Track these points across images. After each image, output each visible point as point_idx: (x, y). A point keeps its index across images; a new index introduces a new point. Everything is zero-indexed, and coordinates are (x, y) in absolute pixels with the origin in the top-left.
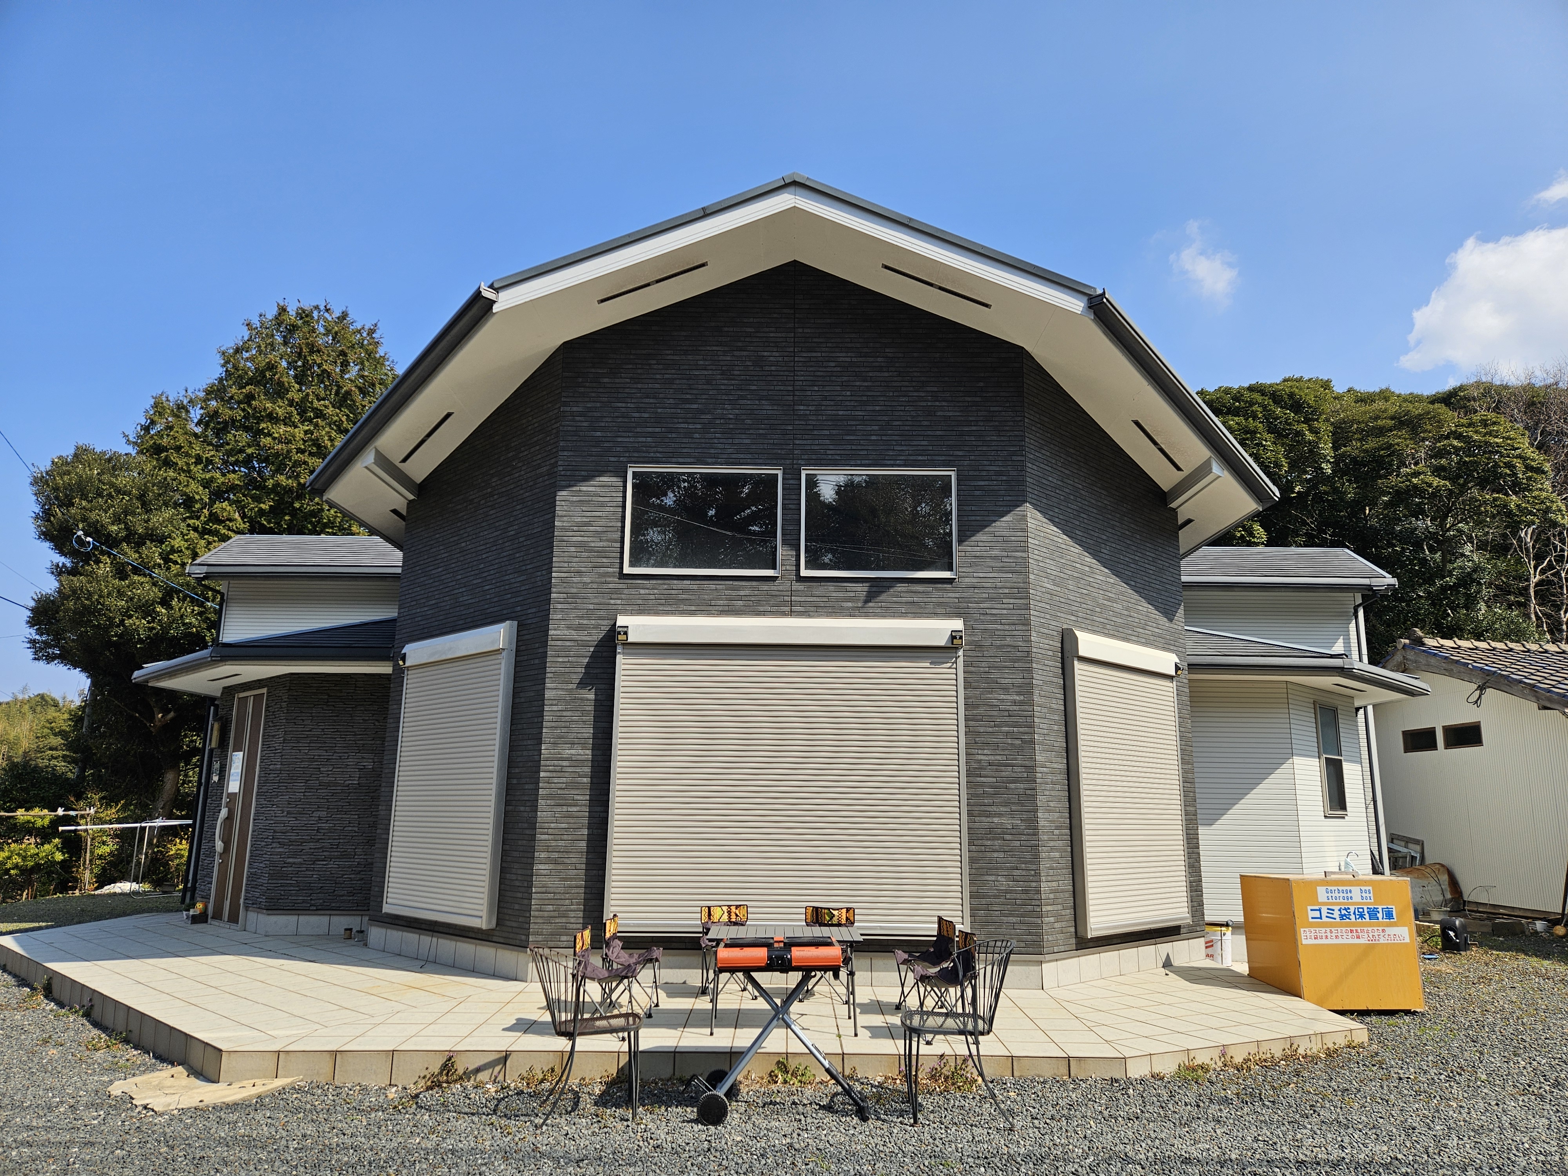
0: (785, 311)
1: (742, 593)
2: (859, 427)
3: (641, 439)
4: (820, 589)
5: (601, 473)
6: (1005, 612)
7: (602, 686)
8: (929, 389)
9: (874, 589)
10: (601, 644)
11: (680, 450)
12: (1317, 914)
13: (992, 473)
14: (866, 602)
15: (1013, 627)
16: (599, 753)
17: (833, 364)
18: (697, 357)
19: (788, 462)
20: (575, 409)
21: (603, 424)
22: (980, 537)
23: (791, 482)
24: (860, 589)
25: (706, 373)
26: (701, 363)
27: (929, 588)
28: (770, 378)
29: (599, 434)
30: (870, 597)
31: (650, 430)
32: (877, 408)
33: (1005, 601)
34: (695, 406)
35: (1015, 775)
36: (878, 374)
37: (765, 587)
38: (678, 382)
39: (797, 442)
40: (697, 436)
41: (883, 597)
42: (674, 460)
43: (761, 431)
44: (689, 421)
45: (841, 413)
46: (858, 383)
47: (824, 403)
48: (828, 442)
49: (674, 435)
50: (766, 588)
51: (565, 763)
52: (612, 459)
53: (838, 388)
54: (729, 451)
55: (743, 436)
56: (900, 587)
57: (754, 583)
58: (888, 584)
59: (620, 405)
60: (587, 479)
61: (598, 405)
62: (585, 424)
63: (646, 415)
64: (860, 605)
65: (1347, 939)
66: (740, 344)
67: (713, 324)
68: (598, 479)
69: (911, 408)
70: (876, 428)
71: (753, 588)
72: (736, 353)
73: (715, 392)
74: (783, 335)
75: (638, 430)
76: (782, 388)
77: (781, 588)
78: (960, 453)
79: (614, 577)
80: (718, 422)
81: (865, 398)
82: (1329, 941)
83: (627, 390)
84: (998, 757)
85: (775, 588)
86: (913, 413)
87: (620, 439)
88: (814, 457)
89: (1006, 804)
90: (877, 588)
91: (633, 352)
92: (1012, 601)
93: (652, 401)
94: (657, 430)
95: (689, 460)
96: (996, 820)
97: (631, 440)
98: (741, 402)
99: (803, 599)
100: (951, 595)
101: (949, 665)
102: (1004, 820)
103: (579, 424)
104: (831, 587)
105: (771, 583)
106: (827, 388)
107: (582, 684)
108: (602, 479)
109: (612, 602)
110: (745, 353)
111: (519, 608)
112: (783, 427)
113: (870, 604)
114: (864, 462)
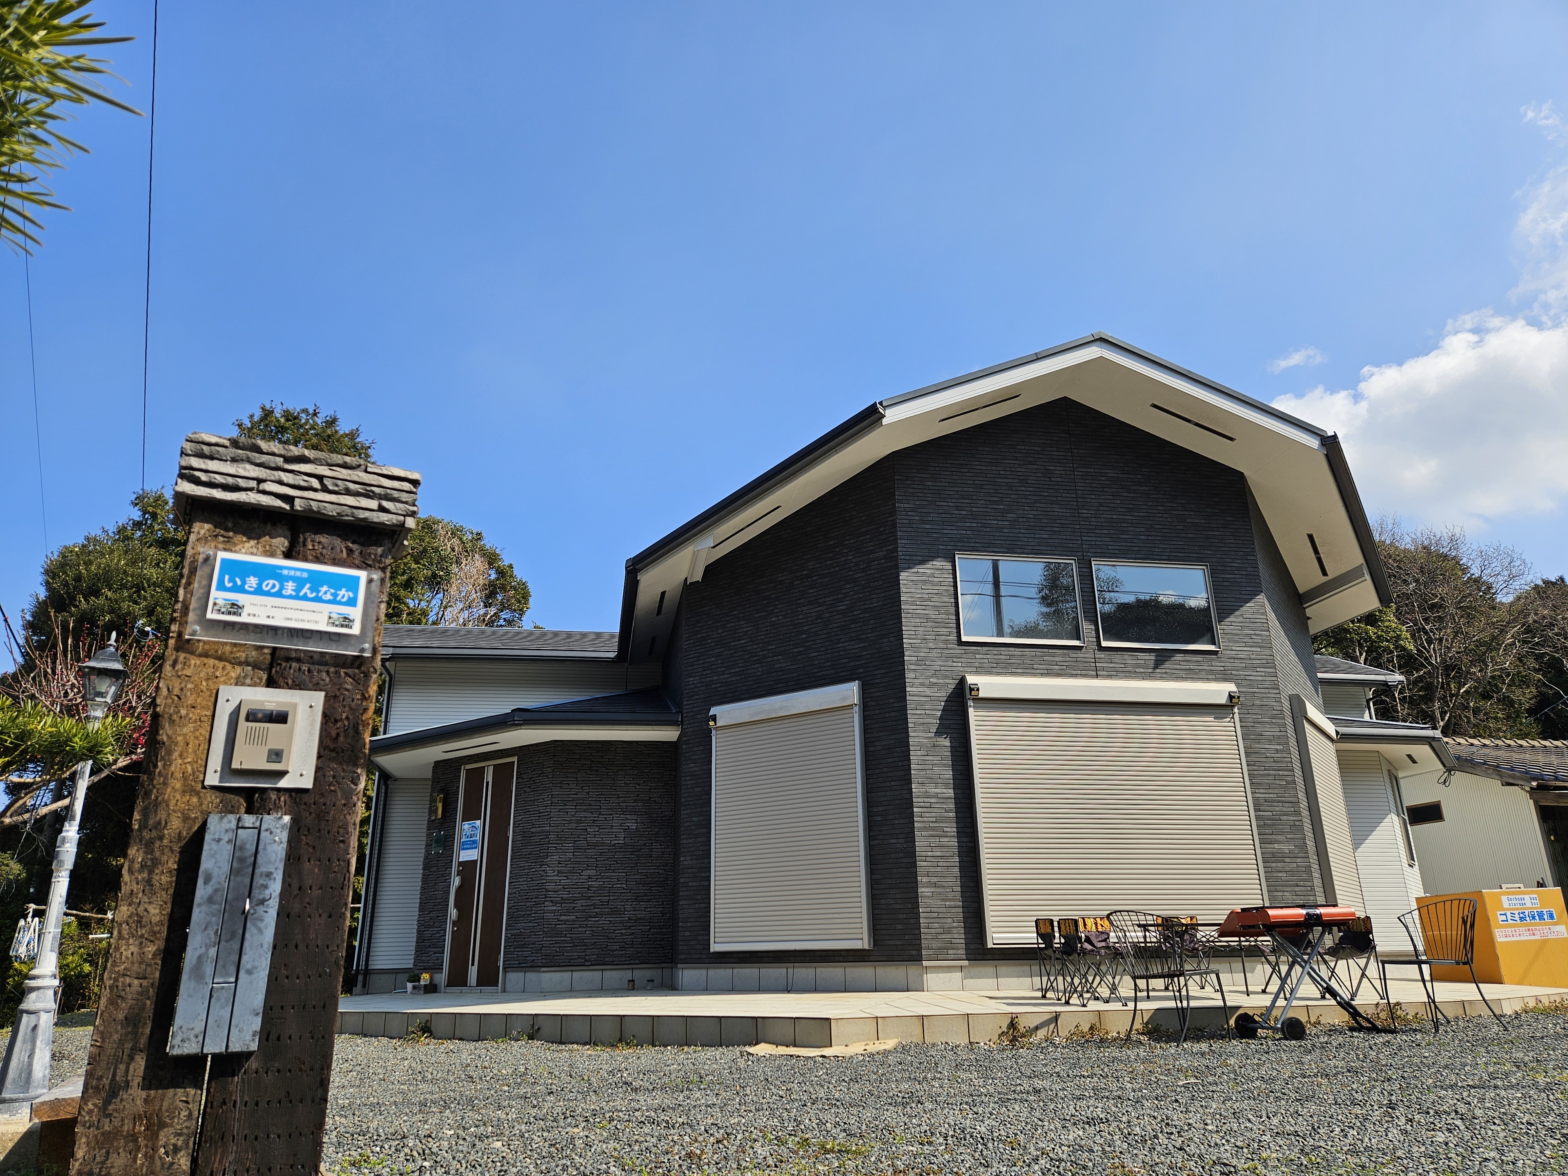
0: (1063, 435)
1: (1057, 659)
2: (1130, 529)
3: (962, 532)
4: (1117, 657)
5: (933, 558)
6: (1260, 678)
7: (955, 735)
8: (1178, 501)
9: (1159, 658)
10: (950, 699)
11: (993, 542)
12: (1504, 918)
13: (1234, 569)
14: (1155, 668)
15: (1267, 691)
16: (959, 791)
17: (1103, 478)
18: (999, 468)
19: (1079, 554)
20: (907, 506)
21: (931, 519)
22: (1231, 618)
23: (1084, 570)
24: (1147, 658)
25: (1007, 481)
26: (1002, 472)
27: (1199, 658)
28: (1057, 487)
29: (928, 526)
30: (1157, 664)
31: (968, 524)
32: (1142, 514)
33: (1258, 669)
34: (1002, 507)
35: (1284, 809)
36: (1139, 488)
37: (1073, 654)
38: (986, 487)
39: (1084, 538)
40: (1006, 530)
41: (1167, 665)
42: (990, 549)
43: (1055, 529)
44: (999, 518)
45: (1115, 517)
46: (1125, 494)
47: (1101, 508)
48: (1108, 539)
49: (988, 530)
50: (1075, 655)
51: (933, 800)
52: (941, 547)
53: (1110, 497)
54: (1033, 544)
55: (1042, 532)
56: (1179, 657)
57: (1065, 651)
58: (1169, 654)
59: (942, 503)
60: (923, 562)
61: (925, 503)
62: (917, 518)
63: (964, 513)
64: (1150, 671)
65: (1526, 937)
66: (1031, 459)
67: (1008, 443)
68: (931, 563)
69: (1167, 516)
70: (1143, 530)
71: (1063, 656)
72: (1029, 466)
73: (1016, 496)
74: (1064, 454)
75: (959, 524)
76: (1068, 495)
77: (1087, 656)
78: (1209, 552)
79: (953, 644)
80: (1021, 520)
81: (1131, 506)
82: (1515, 939)
83: (947, 492)
84: (1271, 795)
85: (1082, 656)
86: (1170, 520)
87: (945, 531)
88: (1099, 551)
89: (1282, 833)
90: (1162, 657)
91: (949, 461)
92: (1263, 670)
93: (967, 501)
94: (975, 525)
95: (1002, 550)
96: (1276, 846)
97: (955, 532)
98: (1036, 505)
99: (1105, 665)
100: (1217, 665)
101: (1228, 719)
102: (1281, 846)
103: (912, 518)
104: (1126, 655)
105: (1078, 652)
106: (1102, 497)
107: (938, 733)
108: (934, 563)
109: (955, 664)
110: (1036, 467)
111: (862, 670)
112: (1072, 526)
113: (1158, 671)
114: (1137, 556)
